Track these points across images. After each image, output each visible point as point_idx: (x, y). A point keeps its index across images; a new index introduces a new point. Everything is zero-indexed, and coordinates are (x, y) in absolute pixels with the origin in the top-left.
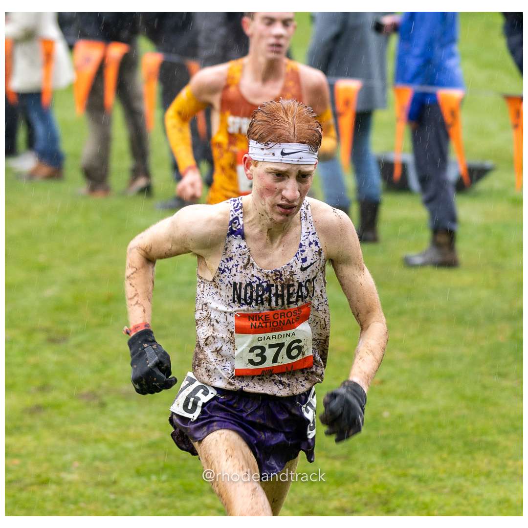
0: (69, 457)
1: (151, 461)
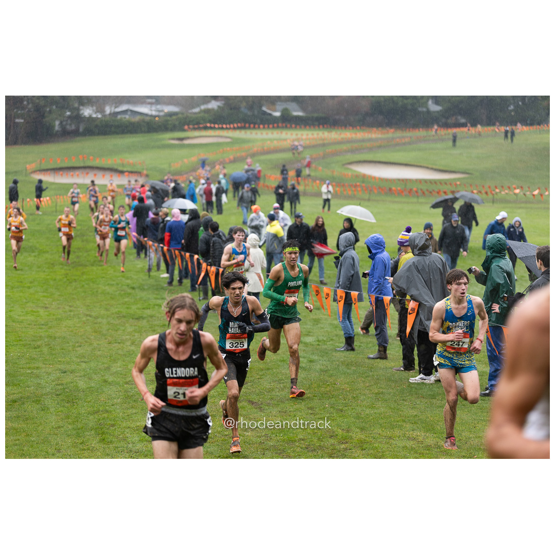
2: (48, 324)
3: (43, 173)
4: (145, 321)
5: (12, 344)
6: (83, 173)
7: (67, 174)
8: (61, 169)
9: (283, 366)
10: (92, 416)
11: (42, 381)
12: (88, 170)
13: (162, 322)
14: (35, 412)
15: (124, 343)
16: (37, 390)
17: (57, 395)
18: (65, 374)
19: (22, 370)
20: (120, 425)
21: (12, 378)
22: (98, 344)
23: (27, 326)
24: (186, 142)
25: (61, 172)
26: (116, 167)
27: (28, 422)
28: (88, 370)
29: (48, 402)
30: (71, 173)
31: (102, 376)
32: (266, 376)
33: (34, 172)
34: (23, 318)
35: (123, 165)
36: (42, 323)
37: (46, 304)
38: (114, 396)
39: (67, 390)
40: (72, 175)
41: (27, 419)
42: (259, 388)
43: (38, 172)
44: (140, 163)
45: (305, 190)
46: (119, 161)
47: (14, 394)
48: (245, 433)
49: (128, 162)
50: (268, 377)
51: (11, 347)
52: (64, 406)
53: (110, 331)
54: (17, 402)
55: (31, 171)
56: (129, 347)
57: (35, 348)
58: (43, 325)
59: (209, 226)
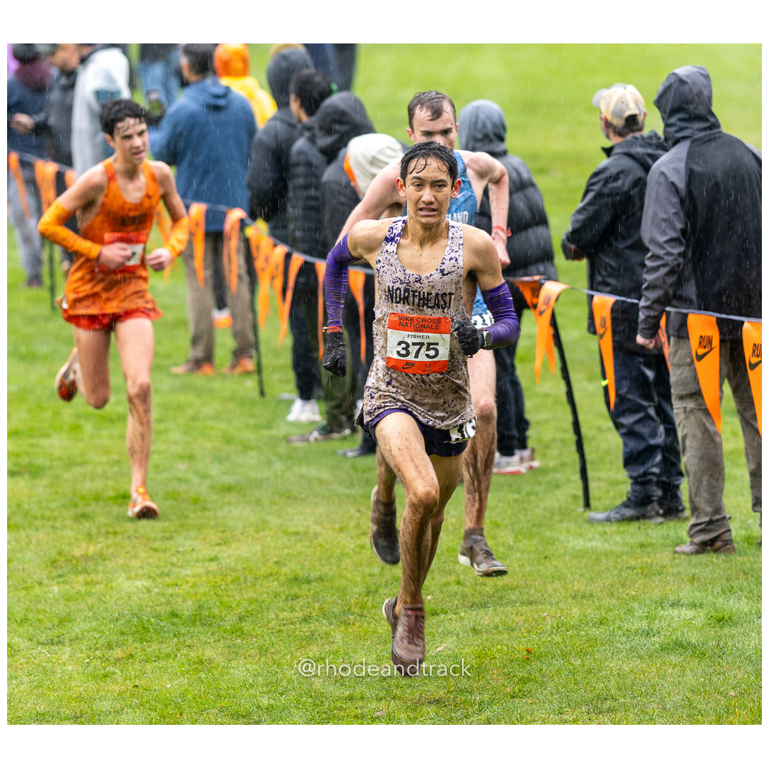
4: (43, 482)
9: (611, 643)
13: (110, 483)
32: (543, 684)
50: (551, 686)
59: (292, 87)
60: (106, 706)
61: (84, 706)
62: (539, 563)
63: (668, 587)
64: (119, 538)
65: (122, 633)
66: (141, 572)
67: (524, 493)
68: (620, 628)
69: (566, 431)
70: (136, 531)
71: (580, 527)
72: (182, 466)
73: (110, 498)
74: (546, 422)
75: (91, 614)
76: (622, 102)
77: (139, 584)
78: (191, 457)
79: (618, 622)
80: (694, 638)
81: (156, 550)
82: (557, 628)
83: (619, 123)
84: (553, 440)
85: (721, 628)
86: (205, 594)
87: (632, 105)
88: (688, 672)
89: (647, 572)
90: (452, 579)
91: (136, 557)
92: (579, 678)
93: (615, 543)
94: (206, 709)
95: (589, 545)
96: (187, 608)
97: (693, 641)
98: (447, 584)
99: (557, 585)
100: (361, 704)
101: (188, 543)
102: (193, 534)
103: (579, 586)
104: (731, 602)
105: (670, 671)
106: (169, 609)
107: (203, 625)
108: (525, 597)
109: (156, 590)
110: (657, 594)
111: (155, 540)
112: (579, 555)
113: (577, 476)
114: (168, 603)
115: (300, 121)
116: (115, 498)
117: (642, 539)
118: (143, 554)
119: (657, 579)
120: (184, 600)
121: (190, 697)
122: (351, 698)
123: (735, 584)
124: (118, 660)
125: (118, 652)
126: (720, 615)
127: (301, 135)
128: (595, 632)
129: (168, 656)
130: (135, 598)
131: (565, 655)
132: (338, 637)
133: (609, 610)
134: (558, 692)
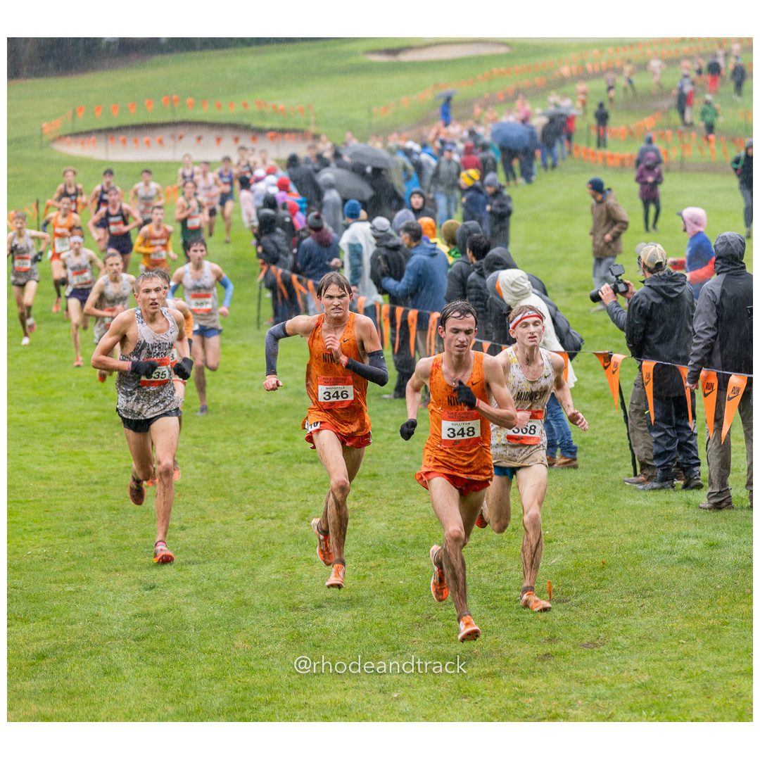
0: (574, 696)
1: (643, 698)
2: (107, 481)
3: (81, 139)
5: (28, 528)
6: (173, 137)
7: (136, 141)
8: (120, 129)
9: (650, 558)
10: (219, 684)
11: (102, 608)
12: (181, 131)
14: (89, 679)
15: (283, 519)
16: (90, 628)
17: (137, 639)
18: (153, 591)
19: (54, 585)
20: (283, 702)
21: (33, 605)
22: (225, 523)
23: (61, 487)
24: (404, 58)
25: (122, 137)
26: (246, 121)
27: (75, 700)
28: (205, 581)
29: (119, 656)
30: (146, 138)
31: (238, 593)
32: (612, 582)
33: (60, 138)
34: (53, 468)
35: (262, 115)
36: (95, 478)
37: (100, 436)
38: (266, 636)
39: (161, 628)
40: (148, 143)
41: (72, 695)
42: (596, 609)
43: (68, 139)
44: (301, 110)
45: (683, 158)
46: (253, 107)
47: (39, 640)
48: (570, 711)
49: (274, 107)
50: (616, 582)
51: (25, 536)
52: (154, 664)
53: (250, 491)
54: (47, 657)
55: (52, 136)
56: (296, 526)
57: (81, 535)
58: (96, 483)
59: (467, 245)
60: (365, 594)
61: (353, 594)
62: (609, 513)
63: (682, 527)
64: (371, 499)
65: (374, 553)
66: (384, 518)
67: (600, 473)
68: (655, 550)
69: (623, 438)
70: (381, 494)
71: (632, 492)
72: (407, 458)
73: (366, 476)
74: (613, 432)
75: (356, 542)
76: (654, 254)
77: (383, 524)
78: (412, 453)
79: (654, 546)
80: (697, 555)
81: (392, 505)
82: (620, 550)
83: (651, 266)
84: (616, 443)
85: (712, 550)
86: (420, 530)
87: (660, 256)
88: (694, 575)
89: (670, 518)
90: (559, 522)
91: (381, 509)
92: (632, 578)
93: (652, 501)
94: (421, 596)
95: (637, 502)
96: (410, 538)
97: (697, 557)
98: (557, 525)
99: (620, 525)
100: (509, 592)
101: (410, 501)
102: (413, 496)
103: (632, 526)
104: (718, 535)
105: (684, 574)
106: (400, 539)
107: (419, 548)
108: (601, 532)
109: (393, 528)
110: (675, 530)
111: (392, 500)
112: (632, 508)
113: (630, 464)
114: (399, 536)
115: (472, 263)
116: (369, 476)
117: (667, 499)
118: (385, 508)
119: (675, 522)
120: (409, 534)
121: (412, 588)
122: (503, 589)
123: (720, 525)
124: (371, 567)
125: (372, 563)
126: (712, 542)
127: (473, 270)
128: (641, 552)
129: (400, 565)
130: (381, 533)
131: (624, 565)
132: (496, 555)
133: (649, 539)
134: (620, 586)
